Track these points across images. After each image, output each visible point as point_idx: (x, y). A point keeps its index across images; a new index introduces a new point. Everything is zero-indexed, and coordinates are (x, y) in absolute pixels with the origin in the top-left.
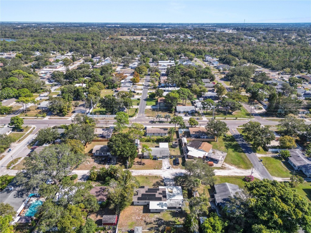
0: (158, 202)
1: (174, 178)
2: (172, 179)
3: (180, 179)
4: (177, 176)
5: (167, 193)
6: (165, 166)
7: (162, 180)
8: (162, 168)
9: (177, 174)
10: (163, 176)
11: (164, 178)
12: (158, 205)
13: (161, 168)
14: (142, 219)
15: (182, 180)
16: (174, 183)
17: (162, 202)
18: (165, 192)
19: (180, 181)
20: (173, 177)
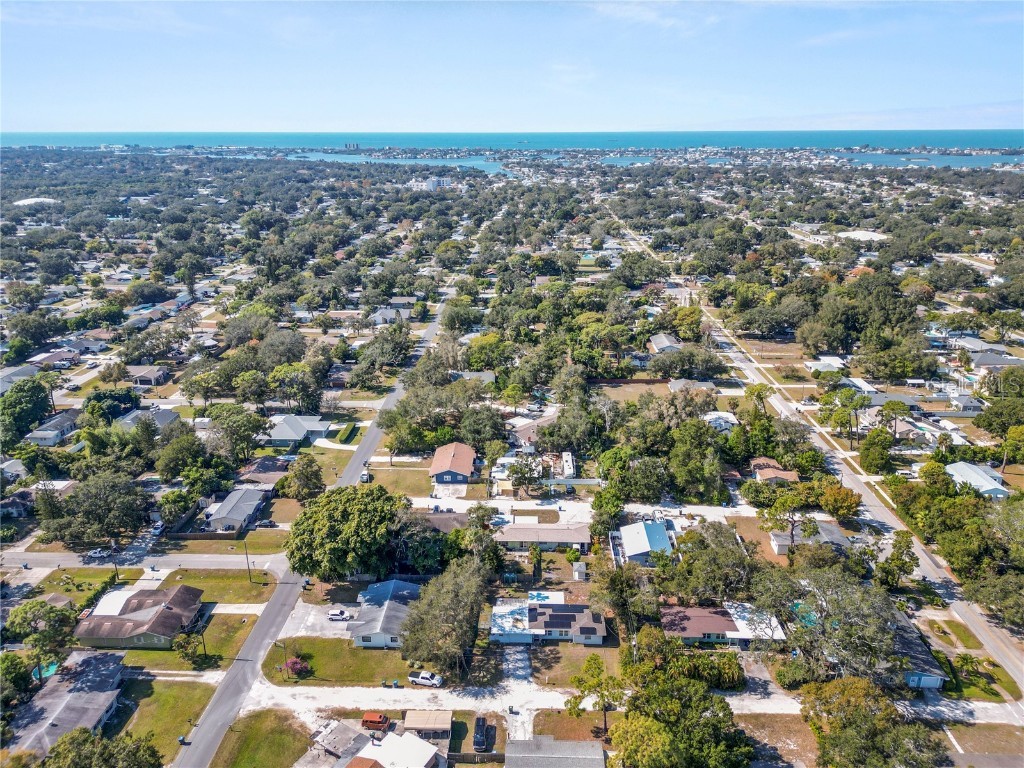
0: (547, 602)
1: (501, 679)
2: (508, 677)
3: (484, 677)
4: (493, 686)
5: (527, 619)
6: (523, 723)
7: (536, 675)
8: (535, 713)
9: (492, 694)
10: (534, 686)
11: (529, 681)
12: (547, 598)
13: (537, 716)
14: (577, 596)
15: (482, 675)
16: (504, 667)
17: (540, 602)
18: (530, 621)
19: (488, 671)
20: (504, 683)
